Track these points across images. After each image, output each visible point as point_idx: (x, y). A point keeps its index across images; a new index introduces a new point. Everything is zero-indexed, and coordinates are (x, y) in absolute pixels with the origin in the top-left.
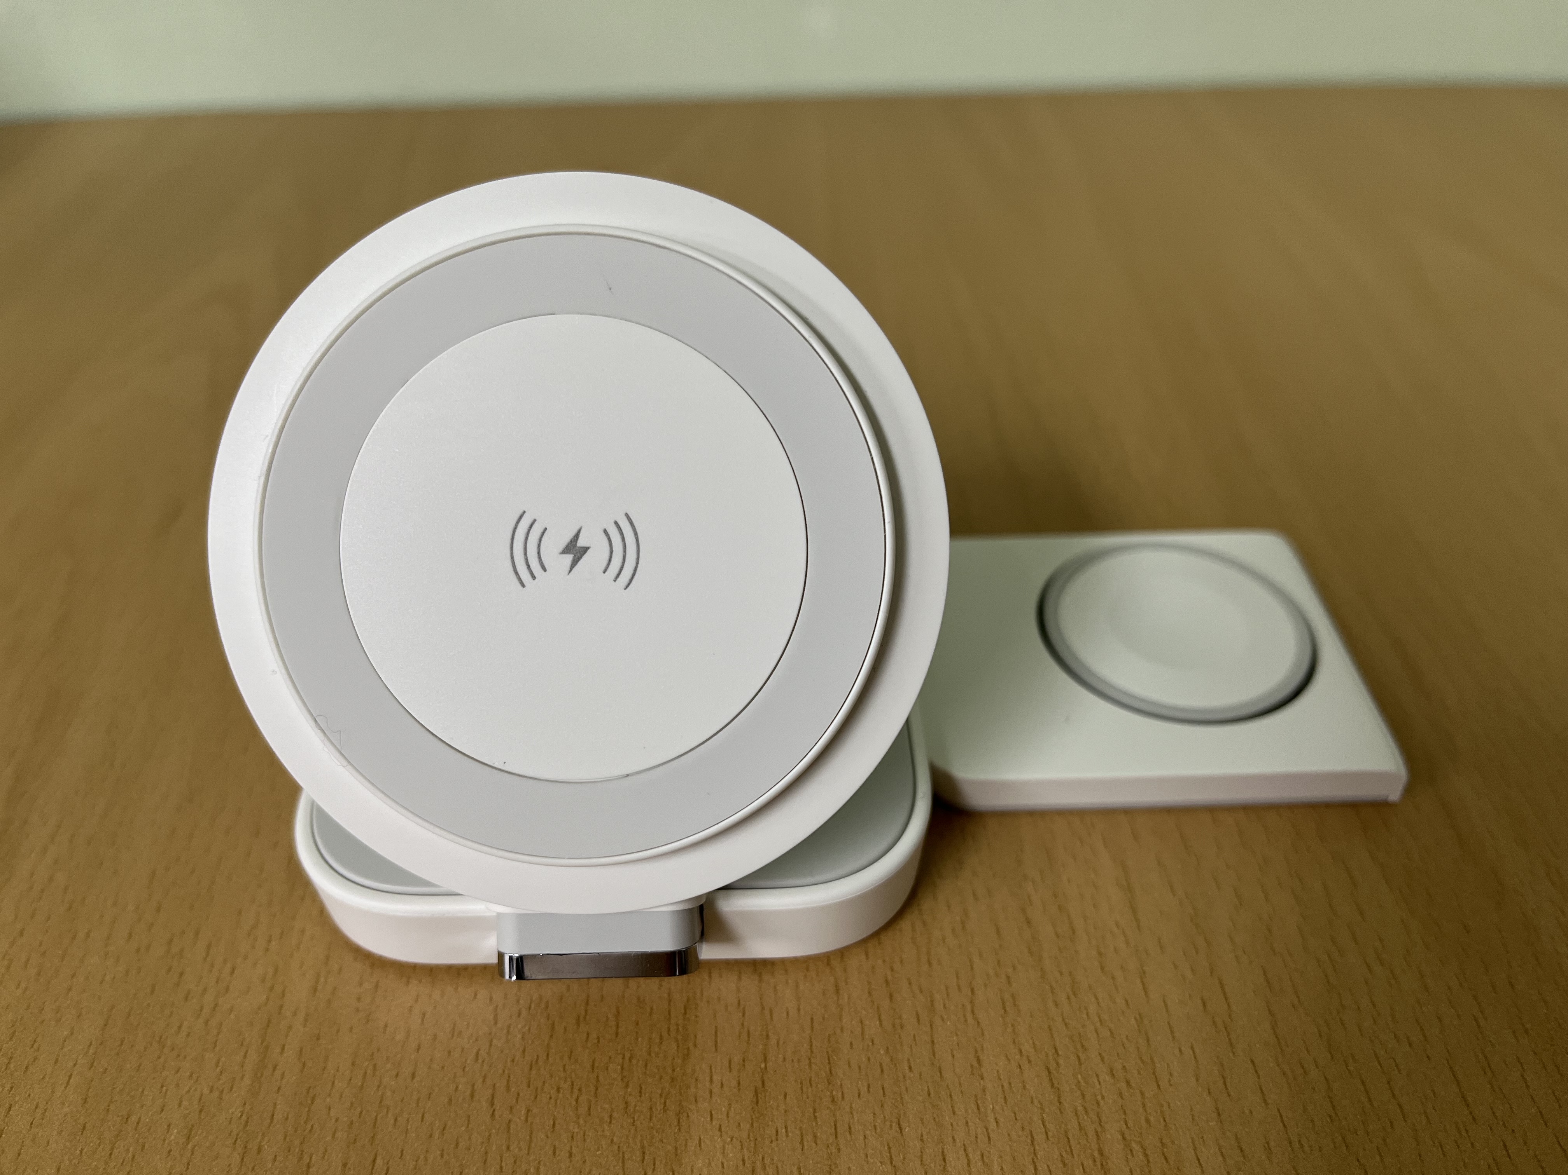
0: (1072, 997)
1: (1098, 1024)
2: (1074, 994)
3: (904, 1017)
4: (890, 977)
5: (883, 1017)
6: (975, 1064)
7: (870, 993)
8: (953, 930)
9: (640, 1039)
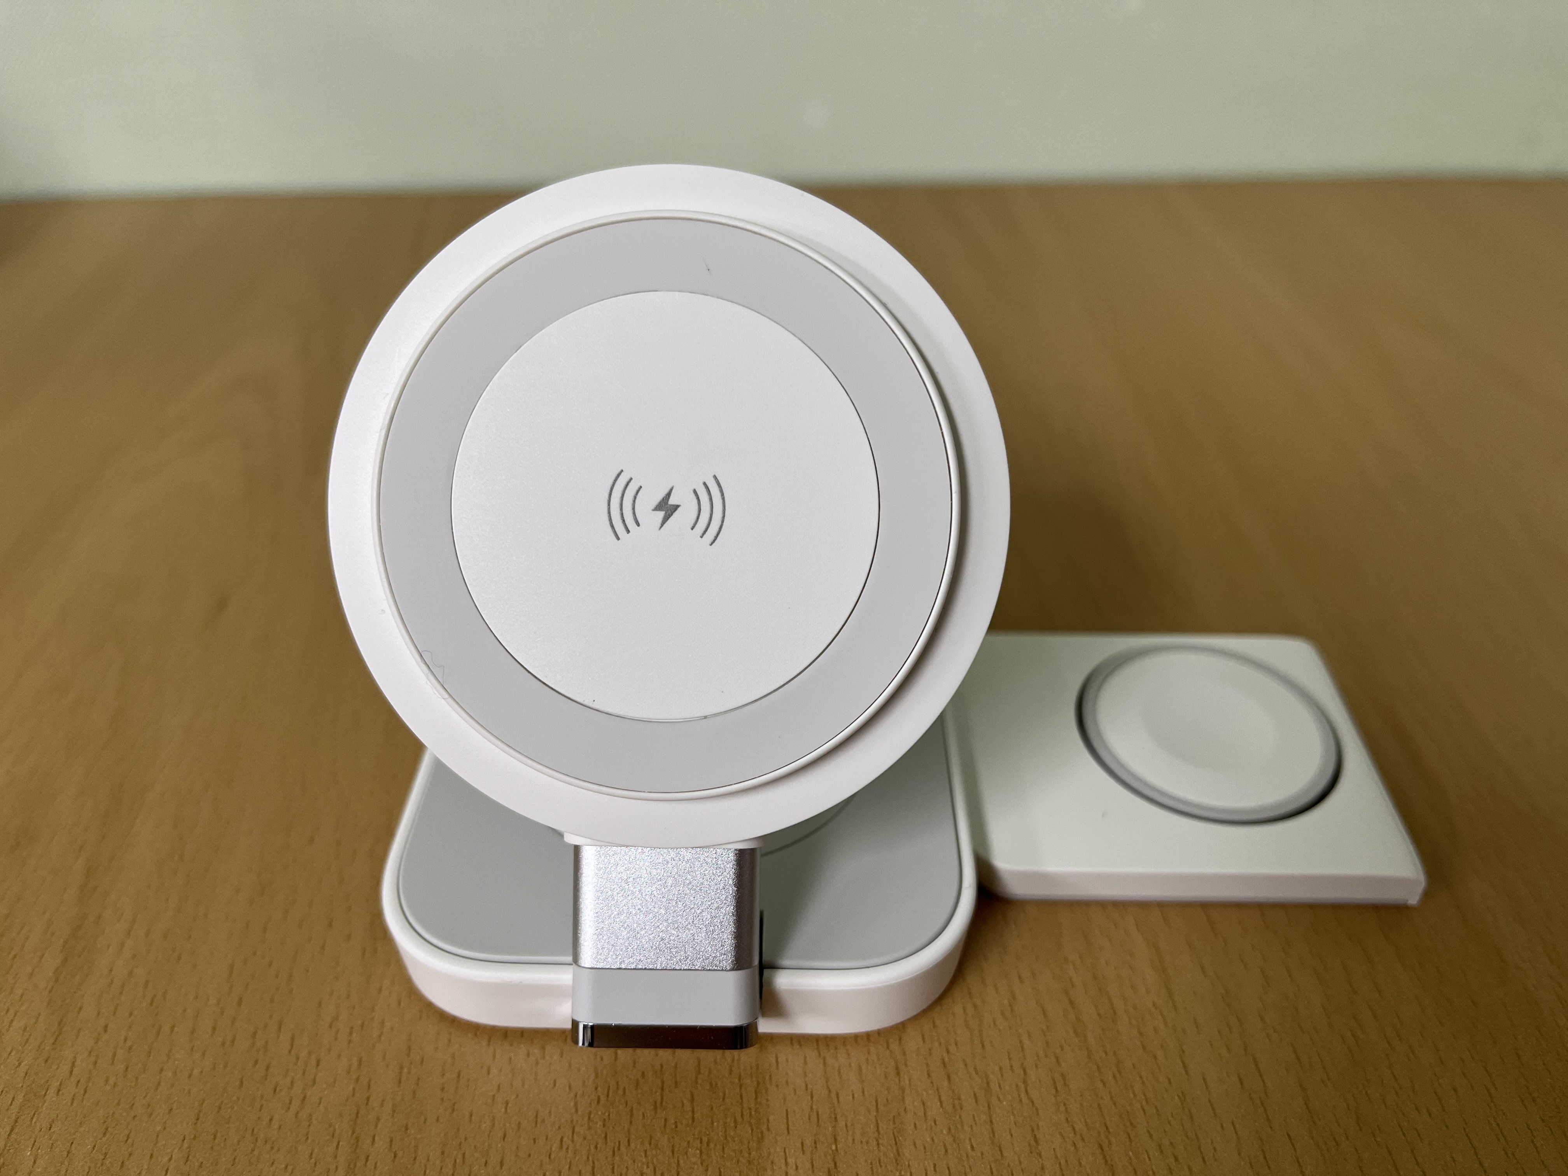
0: (1118, 1075)
1: (1144, 1103)
2: (1120, 1072)
3: (963, 1097)
4: (946, 1060)
5: (943, 1098)
6: (1033, 1143)
7: (929, 1075)
8: (1003, 1013)
9: (715, 1124)
